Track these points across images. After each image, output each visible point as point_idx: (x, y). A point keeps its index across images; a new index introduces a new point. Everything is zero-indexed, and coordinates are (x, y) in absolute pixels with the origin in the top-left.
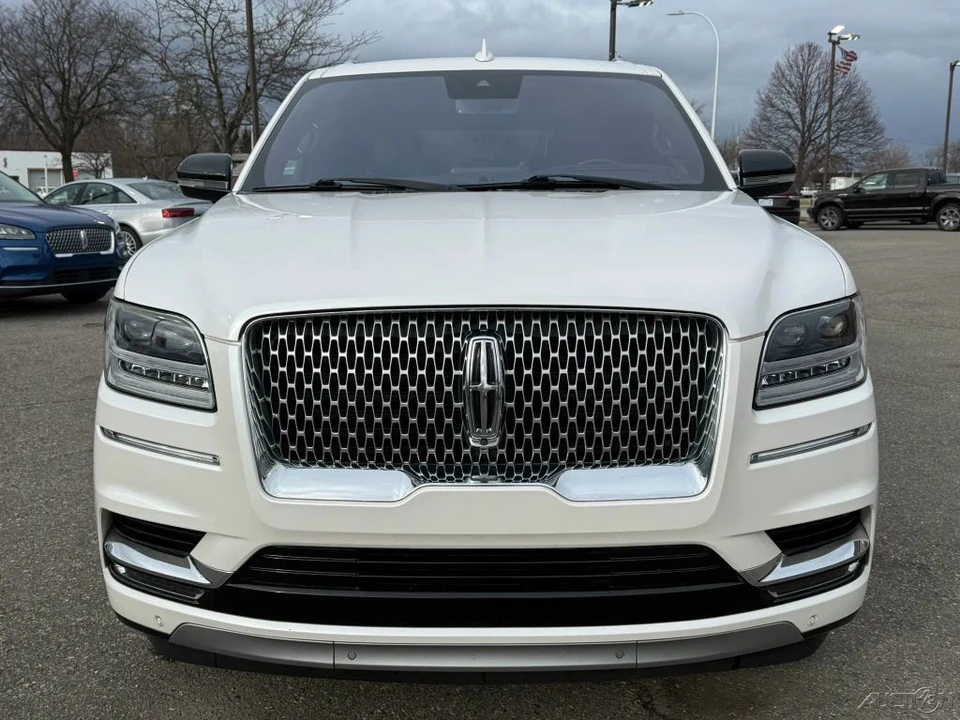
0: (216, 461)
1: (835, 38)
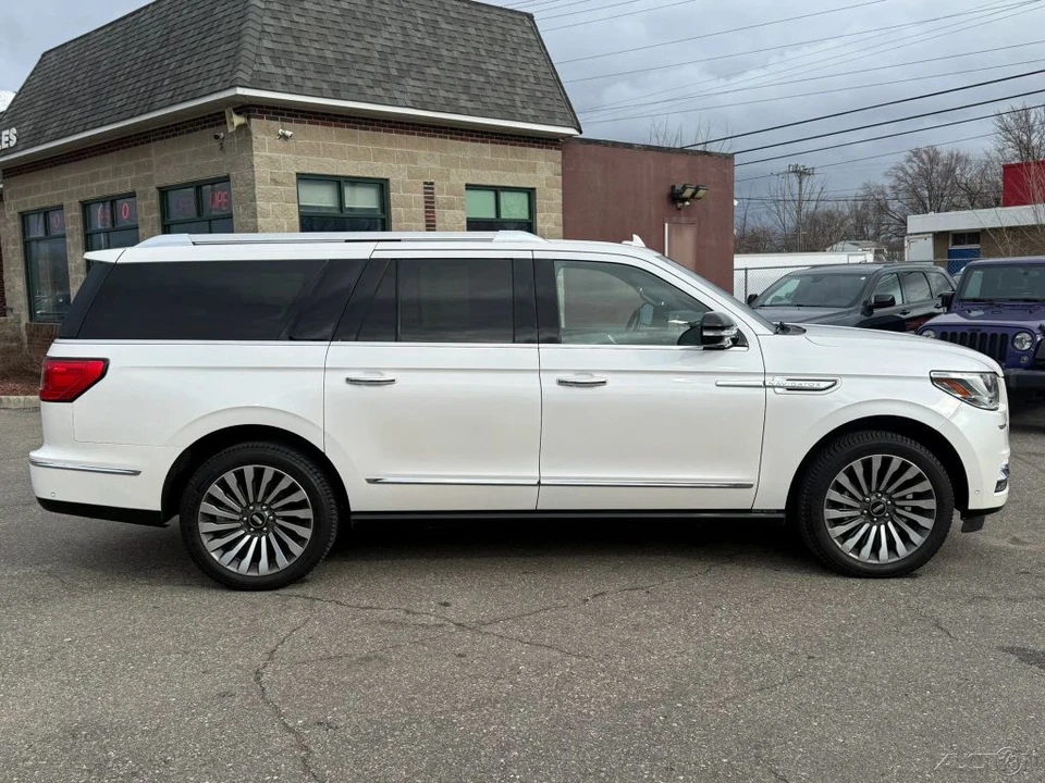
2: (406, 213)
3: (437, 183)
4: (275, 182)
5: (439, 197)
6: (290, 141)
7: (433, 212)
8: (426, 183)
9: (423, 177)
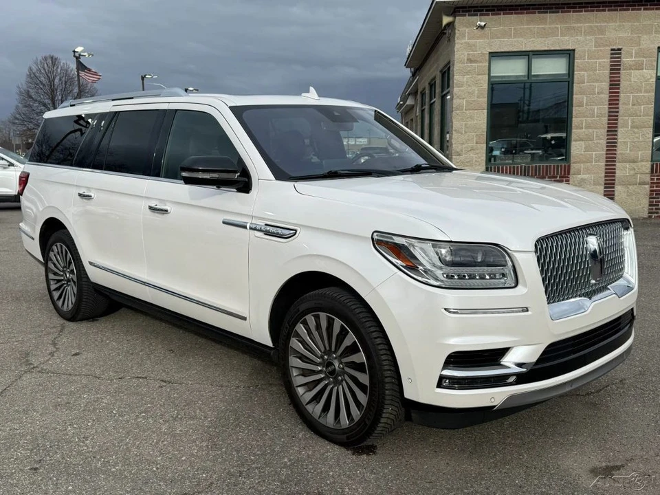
0: (526, 310)
1: (77, 55)
2: (589, 76)
3: (625, 49)
4: (470, 61)
5: (625, 60)
6: (486, 29)
7: (619, 73)
8: (612, 50)
9: (611, 45)
